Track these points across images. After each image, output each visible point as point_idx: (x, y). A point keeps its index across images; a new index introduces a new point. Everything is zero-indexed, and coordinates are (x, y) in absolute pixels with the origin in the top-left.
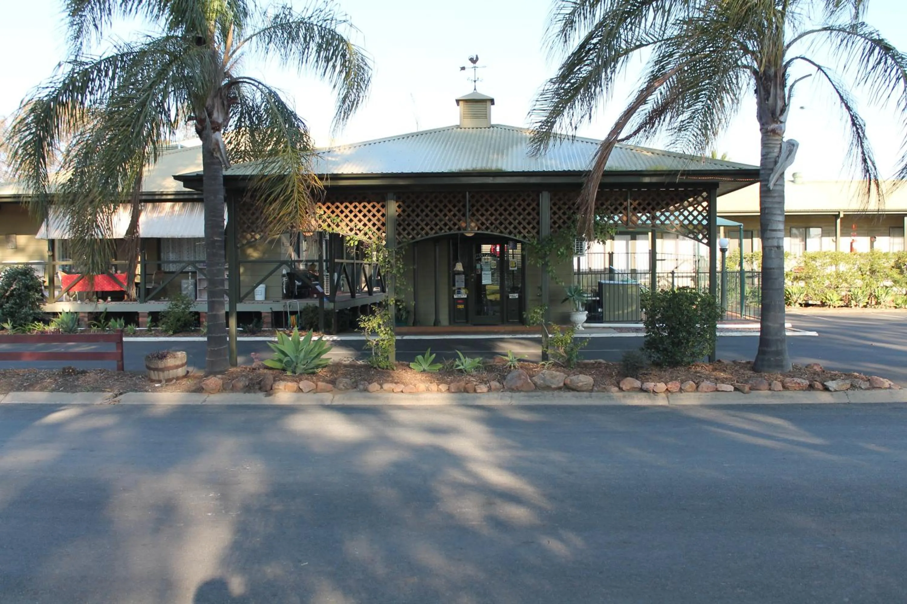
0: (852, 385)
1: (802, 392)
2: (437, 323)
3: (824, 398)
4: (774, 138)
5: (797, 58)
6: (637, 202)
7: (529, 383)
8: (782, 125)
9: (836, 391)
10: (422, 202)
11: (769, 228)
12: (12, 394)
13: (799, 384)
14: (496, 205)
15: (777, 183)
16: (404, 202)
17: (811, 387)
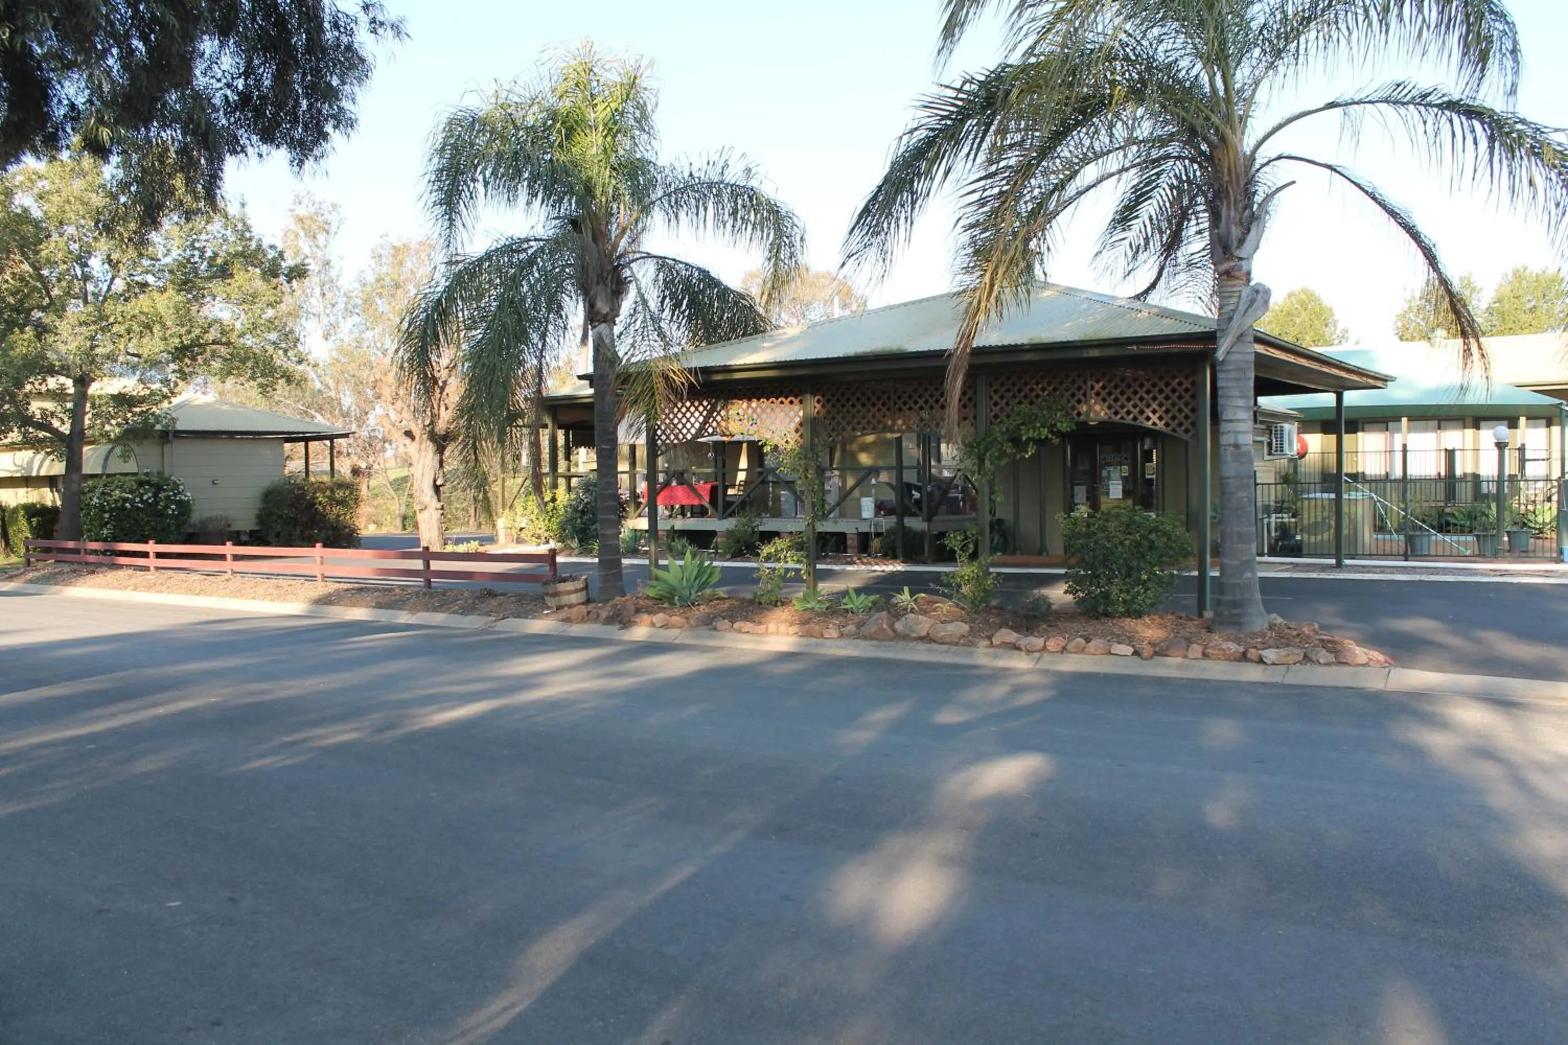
0: (1305, 656)
1: (1227, 663)
2: (1042, 551)
3: (1252, 673)
4: (1230, 283)
5: (1280, 157)
6: (1101, 384)
7: (885, 630)
8: (1243, 263)
9: (1274, 664)
10: (843, 395)
11: (1225, 418)
12: (420, 614)
13: (1224, 650)
14: (927, 396)
15: (1233, 350)
16: (823, 396)
17: (1244, 657)
